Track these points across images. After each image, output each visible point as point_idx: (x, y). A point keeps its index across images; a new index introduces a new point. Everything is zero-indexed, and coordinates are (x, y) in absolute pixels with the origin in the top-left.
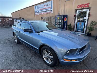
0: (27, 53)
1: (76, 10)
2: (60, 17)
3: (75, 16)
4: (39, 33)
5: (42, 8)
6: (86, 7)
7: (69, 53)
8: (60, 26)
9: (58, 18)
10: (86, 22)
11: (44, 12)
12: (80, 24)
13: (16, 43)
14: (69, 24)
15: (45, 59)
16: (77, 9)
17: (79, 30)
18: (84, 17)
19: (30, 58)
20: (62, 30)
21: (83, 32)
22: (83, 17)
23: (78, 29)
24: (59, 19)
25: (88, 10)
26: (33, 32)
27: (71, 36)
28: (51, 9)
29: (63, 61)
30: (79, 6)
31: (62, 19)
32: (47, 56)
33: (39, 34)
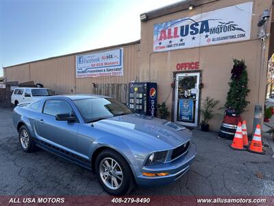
0: (59, 173)
1: (175, 73)
2: (141, 86)
3: (173, 86)
4: (94, 123)
5: (96, 63)
6: (194, 69)
7: (153, 160)
8: (141, 108)
9: (136, 89)
10: (197, 98)
11: (100, 71)
12: (186, 105)
13: (25, 151)
14: (161, 104)
15: (104, 181)
16: (176, 70)
17: (184, 118)
18: (192, 90)
19: (68, 185)
20: (144, 118)
21: (193, 122)
22: (190, 89)
23: (181, 115)
24: (139, 92)
25: (198, 74)
26: (78, 122)
27: (164, 130)
28: (119, 67)
29: (141, 176)
30: (180, 66)
31: (146, 91)
32: (110, 173)
33: (92, 126)
